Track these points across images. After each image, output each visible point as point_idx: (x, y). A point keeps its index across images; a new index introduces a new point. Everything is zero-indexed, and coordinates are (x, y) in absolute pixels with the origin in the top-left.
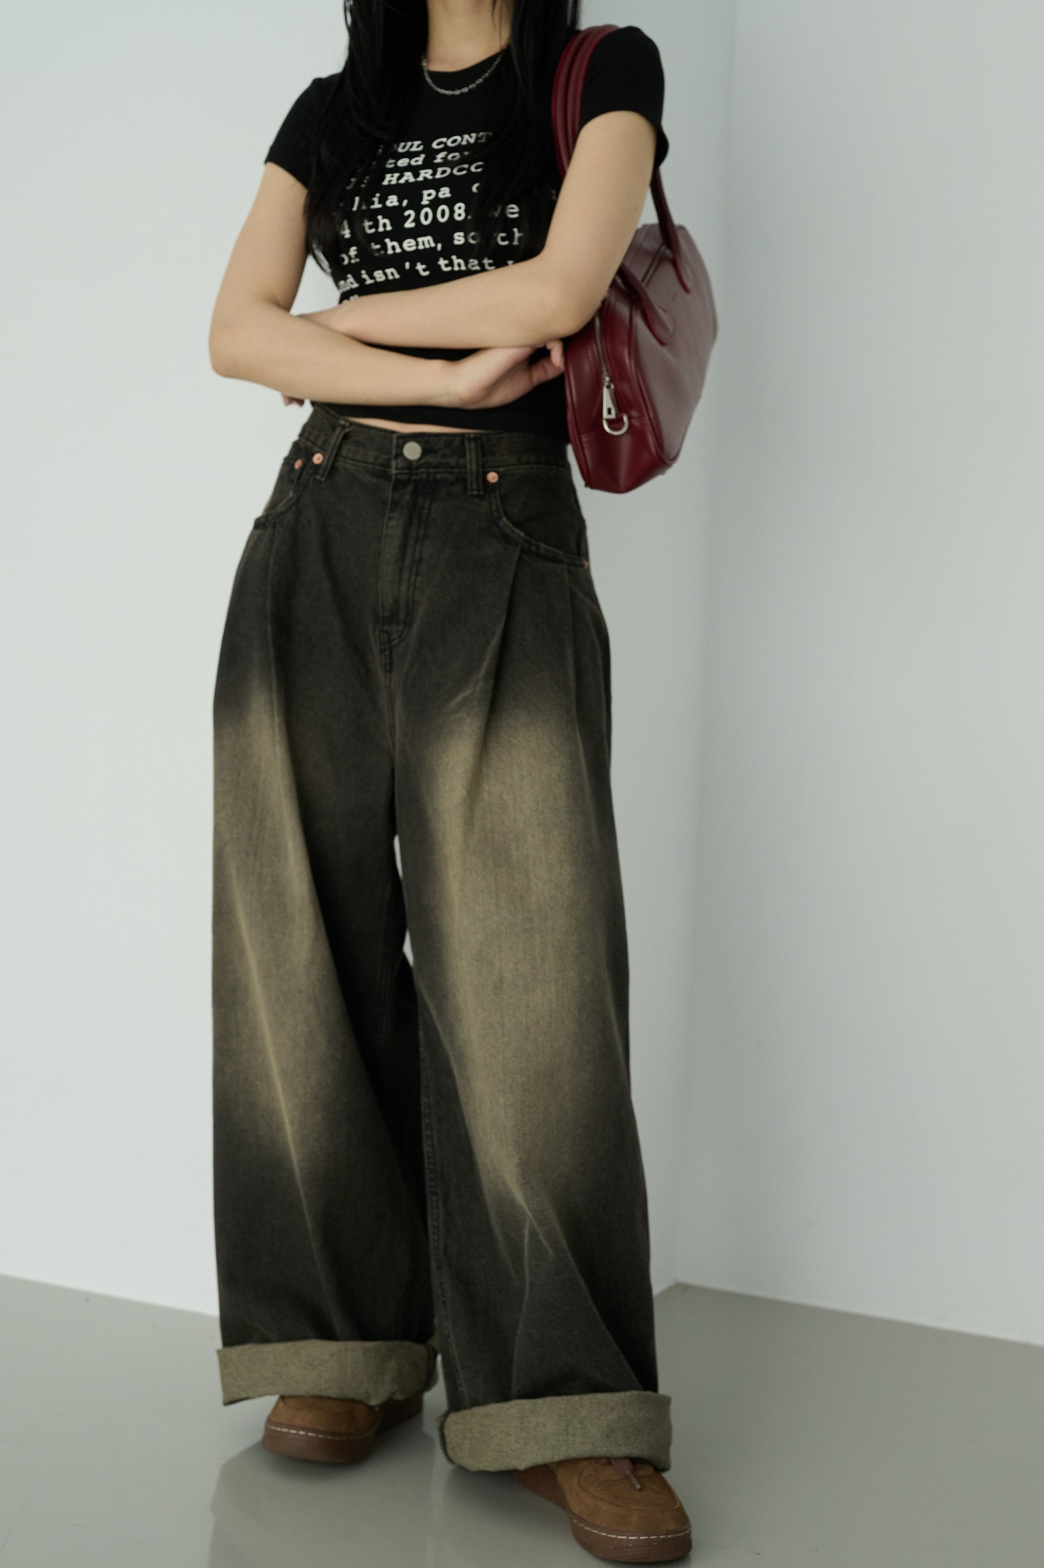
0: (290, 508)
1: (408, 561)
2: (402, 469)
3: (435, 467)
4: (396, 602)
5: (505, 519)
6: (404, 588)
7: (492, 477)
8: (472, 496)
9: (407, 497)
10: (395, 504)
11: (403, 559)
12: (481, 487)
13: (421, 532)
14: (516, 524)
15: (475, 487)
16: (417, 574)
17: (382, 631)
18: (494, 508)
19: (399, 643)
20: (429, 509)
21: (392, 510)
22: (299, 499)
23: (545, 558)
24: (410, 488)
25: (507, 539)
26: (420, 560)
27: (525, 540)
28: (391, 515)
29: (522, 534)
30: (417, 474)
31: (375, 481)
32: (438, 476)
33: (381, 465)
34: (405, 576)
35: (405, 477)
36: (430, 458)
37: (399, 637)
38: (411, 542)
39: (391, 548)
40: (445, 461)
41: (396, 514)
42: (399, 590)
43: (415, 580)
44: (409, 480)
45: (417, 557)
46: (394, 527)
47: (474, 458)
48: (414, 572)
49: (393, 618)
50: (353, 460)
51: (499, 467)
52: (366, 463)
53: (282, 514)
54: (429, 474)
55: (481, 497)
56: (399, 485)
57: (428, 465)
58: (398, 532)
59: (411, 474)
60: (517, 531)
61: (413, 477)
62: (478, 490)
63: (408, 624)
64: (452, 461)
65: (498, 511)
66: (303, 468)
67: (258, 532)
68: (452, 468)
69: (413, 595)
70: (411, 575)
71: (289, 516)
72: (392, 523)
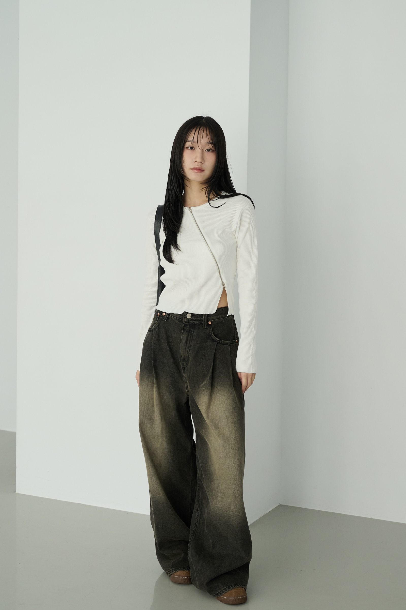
0: (157, 327)
1: (188, 346)
2: (186, 321)
3: (195, 321)
4: (184, 356)
5: (213, 335)
6: (186, 353)
7: (210, 323)
8: (205, 328)
9: (188, 329)
10: (184, 330)
11: (186, 345)
12: (207, 326)
13: (191, 338)
14: (216, 336)
15: (205, 326)
16: (190, 350)
17: (182, 363)
18: (210, 331)
19: (186, 367)
20: (193, 332)
21: (184, 332)
22: (159, 325)
23: (223, 344)
24: (188, 326)
25: (213, 340)
26: (191, 346)
27: (218, 340)
28: (183, 333)
29: (218, 339)
30: (190, 322)
31: (179, 323)
32: (196, 323)
33: (181, 319)
34: (187, 350)
35: (187, 323)
36: (193, 318)
37: (186, 365)
38: (189, 341)
39: (183, 342)
40: (197, 319)
41: (185, 333)
42: (185, 353)
43: (189, 352)
44: (188, 324)
45: (190, 345)
46: (184, 336)
47: (205, 318)
48: (189, 349)
49: (184, 360)
50: (173, 316)
51: (211, 320)
52: (177, 318)
53: (154, 328)
54: (193, 322)
55: (207, 329)
56: (185, 325)
57: (193, 320)
58: (185, 338)
59: (189, 322)
60: (216, 338)
61: (189, 323)
62: (206, 327)
63: (188, 362)
64: (199, 319)
65: (211, 332)
66: (160, 316)
67: (149, 333)
68: (199, 321)
69: (189, 355)
70: (188, 350)
71: (157, 330)
72: (183, 335)
